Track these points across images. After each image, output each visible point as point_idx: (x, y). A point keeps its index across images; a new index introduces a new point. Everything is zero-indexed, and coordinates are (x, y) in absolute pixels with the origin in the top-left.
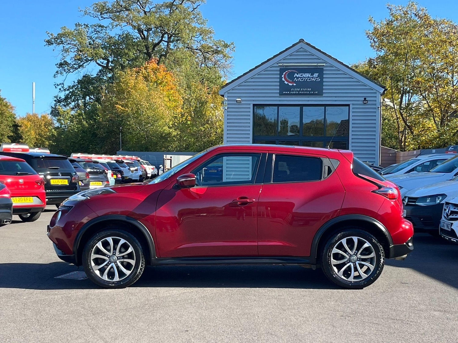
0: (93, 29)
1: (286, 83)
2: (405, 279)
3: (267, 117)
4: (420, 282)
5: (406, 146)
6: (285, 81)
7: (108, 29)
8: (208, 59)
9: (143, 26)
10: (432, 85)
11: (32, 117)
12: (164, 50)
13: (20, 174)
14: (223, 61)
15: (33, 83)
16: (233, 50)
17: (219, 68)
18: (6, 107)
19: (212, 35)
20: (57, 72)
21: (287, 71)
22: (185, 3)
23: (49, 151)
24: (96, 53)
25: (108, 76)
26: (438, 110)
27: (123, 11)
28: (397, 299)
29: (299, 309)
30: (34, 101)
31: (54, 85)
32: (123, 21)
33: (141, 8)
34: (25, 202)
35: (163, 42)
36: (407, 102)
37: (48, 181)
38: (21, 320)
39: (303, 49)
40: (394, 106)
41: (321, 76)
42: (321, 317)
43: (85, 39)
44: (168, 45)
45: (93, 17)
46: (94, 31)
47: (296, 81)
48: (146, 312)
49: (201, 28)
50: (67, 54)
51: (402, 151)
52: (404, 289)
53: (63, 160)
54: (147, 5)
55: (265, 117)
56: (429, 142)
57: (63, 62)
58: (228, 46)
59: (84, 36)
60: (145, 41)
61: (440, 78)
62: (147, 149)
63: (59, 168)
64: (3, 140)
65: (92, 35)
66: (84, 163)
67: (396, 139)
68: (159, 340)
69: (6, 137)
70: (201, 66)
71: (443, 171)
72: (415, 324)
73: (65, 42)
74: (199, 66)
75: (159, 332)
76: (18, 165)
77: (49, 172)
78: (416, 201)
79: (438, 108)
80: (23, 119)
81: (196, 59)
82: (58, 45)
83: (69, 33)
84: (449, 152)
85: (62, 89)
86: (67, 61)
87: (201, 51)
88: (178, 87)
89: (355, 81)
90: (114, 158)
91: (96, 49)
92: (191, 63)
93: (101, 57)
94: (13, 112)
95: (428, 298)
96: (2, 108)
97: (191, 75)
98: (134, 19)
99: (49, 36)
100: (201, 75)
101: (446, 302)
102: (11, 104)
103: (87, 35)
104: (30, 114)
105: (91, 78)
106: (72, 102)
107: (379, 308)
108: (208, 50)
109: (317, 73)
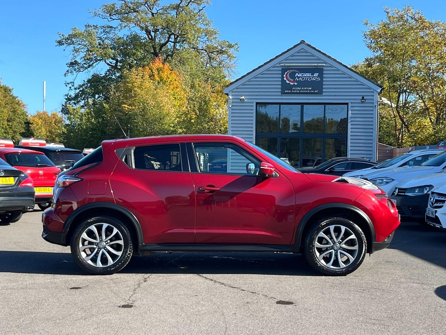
0: (102, 30)
1: (288, 82)
2: (391, 259)
3: (269, 115)
4: (404, 261)
5: (403, 143)
6: (286, 80)
7: (116, 29)
8: (213, 59)
9: (150, 27)
10: (428, 84)
11: (43, 115)
12: (170, 50)
13: (40, 166)
14: (228, 61)
15: (44, 82)
16: (237, 50)
17: (223, 68)
18: (18, 105)
19: (217, 36)
20: (68, 71)
21: (289, 71)
22: (191, 5)
23: (63, 146)
24: (105, 53)
25: (116, 75)
27: (131, 12)
28: (381, 274)
29: (294, 281)
30: (44, 99)
31: (65, 84)
32: (131, 23)
33: (148, 10)
34: (49, 192)
35: (169, 42)
36: (404, 101)
38: (52, 287)
39: (304, 50)
40: (391, 104)
41: (321, 76)
42: (313, 286)
43: (95, 40)
44: (174, 45)
45: (103, 18)
46: (104, 32)
47: (297, 80)
48: (161, 282)
49: (207, 29)
50: (78, 54)
51: (399, 148)
52: (388, 266)
53: (78, 154)
54: (155, 7)
55: (267, 115)
56: (425, 139)
57: (73, 62)
58: (233, 46)
59: (94, 37)
60: (152, 42)
61: (436, 78)
63: (74, 161)
64: (15, 137)
65: (101, 35)
67: (394, 136)
68: (173, 302)
69: (18, 134)
70: (206, 66)
71: (433, 165)
72: (395, 292)
73: (75, 43)
74: (204, 66)
75: (172, 296)
76: (37, 157)
77: (64, 165)
78: (405, 191)
79: (434, 107)
80: (34, 117)
81: (201, 59)
82: (69, 45)
83: (79, 34)
84: (439, 148)
85: (72, 88)
86: (78, 61)
87: (207, 52)
88: (184, 86)
91: (105, 50)
92: (197, 63)
93: (110, 57)
94: (25, 110)
95: (409, 274)
96: (14, 106)
97: (196, 74)
98: (142, 20)
99: (60, 37)
100: (206, 75)
101: (424, 277)
102: (23, 102)
103: (97, 36)
104: (41, 113)
105: (100, 77)
106: (82, 100)
107: (364, 280)
108: (213, 50)
109: (317, 73)
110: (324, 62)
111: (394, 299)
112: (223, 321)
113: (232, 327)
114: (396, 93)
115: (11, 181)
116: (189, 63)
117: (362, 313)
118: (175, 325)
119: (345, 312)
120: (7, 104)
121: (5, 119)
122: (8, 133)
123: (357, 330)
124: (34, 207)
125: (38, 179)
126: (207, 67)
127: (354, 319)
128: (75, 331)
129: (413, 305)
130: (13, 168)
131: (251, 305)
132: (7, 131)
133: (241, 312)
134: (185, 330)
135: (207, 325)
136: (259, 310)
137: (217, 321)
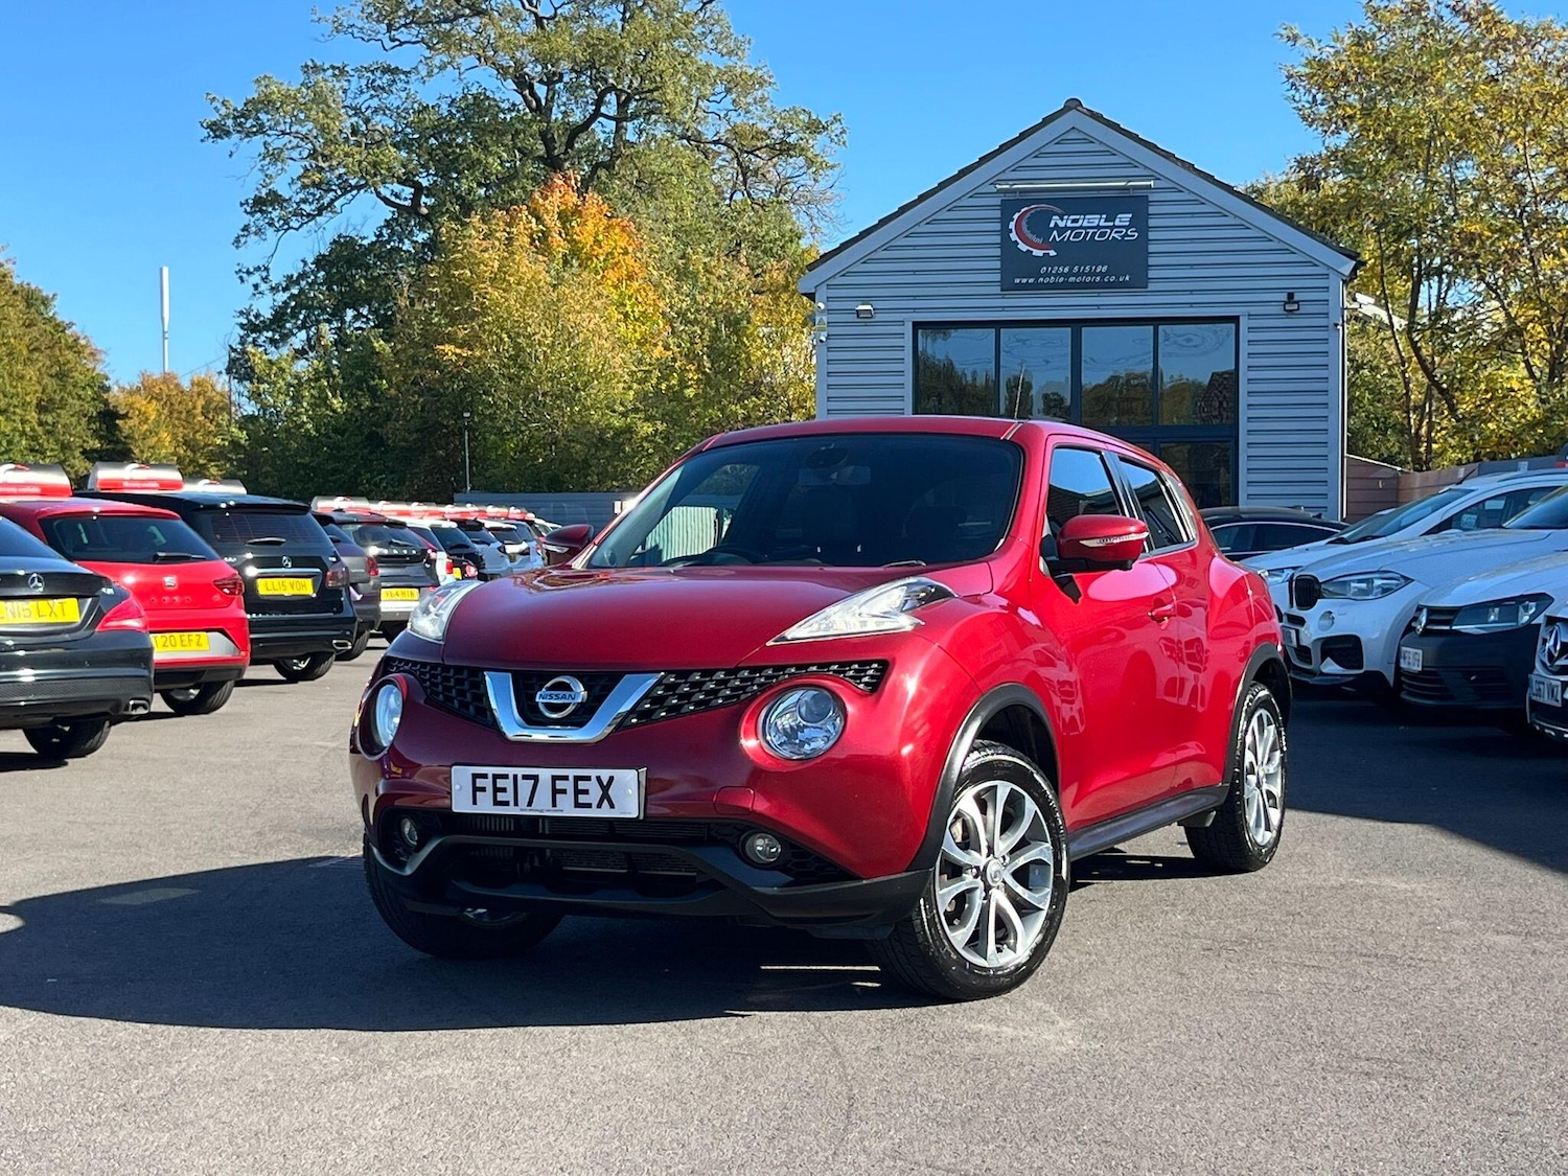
0: (363, 82)
1: (1023, 247)
3: (958, 367)
4: (1459, 860)
5: (1433, 455)
6: (1019, 241)
7: (413, 77)
8: (756, 173)
9: (531, 66)
10: (1518, 245)
11: (162, 386)
12: (604, 147)
13: (166, 560)
14: (807, 180)
15: (161, 269)
16: (839, 140)
17: (791, 205)
18: (75, 352)
19: (767, 91)
20: (246, 228)
21: (1026, 208)
23: (243, 491)
24: (375, 162)
25: (415, 239)
26: (1539, 329)
27: (463, 16)
28: (1381, 904)
29: (1075, 934)
30: (166, 330)
31: (236, 272)
32: (465, 53)
33: (524, 6)
34: (200, 648)
35: (601, 119)
36: (1434, 305)
37: (250, 585)
39: (1080, 131)
40: (1390, 318)
41: (1140, 222)
42: (1143, 952)
43: (337, 117)
44: (618, 129)
45: (363, 39)
46: (368, 87)
47: (1058, 240)
49: (730, 69)
50: (280, 167)
51: (1420, 471)
53: (298, 517)
55: (953, 368)
56: (1511, 439)
57: (263, 195)
58: (823, 127)
59: (333, 106)
60: (538, 118)
61: (1545, 220)
62: (556, 485)
63: (284, 540)
65: (360, 100)
66: (359, 526)
67: (1400, 431)
69: (77, 453)
70: (731, 199)
71: (1549, 525)
72: (1433, 965)
73: (270, 129)
74: (725, 199)
76: (154, 529)
77: (249, 556)
79: (1541, 325)
80: (131, 393)
81: (714, 176)
82: (247, 136)
83: (283, 97)
84: (1566, 465)
85: (263, 287)
86: (280, 193)
87: (732, 149)
88: (655, 273)
89: (1234, 223)
90: (449, 513)
91: (376, 150)
92: (698, 188)
93: (393, 176)
94: (100, 369)
95: (1478, 901)
96: (61, 355)
97: (697, 230)
98: (501, 43)
99: (216, 108)
100: (733, 230)
101: (1534, 911)
102: (92, 341)
103: (345, 104)
104: (154, 377)
105: (360, 246)
106: (300, 329)
107: (1324, 927)
108: (754, 142)
109: (1129, 213)
110: (1152, 173)
111: (1433, 987)
112: (836, 1074)
113: (872, 1093)
114: (1404, 277)
115: (68, 611)
116: (672, 190)
117: (1322, 1040)
118: (670, 1091)
119: (1263, 1036)
120: (36, 349)
121: (29, 403)
122: (43, 453)
123: (1310, 1095)
124: (149, 702)
125: (160, 603)
126: (735, 201)
127: (1297, 1059)
128: (323, 1120)
129: (1502, 1007)
130: (76, 567)
131: (933, 1019)
132: (39, 444)
133: (899, 1044)
134: (709, 1107)
135: (782, 1090)
136: (962, 1035)
137: (817, 1075)
